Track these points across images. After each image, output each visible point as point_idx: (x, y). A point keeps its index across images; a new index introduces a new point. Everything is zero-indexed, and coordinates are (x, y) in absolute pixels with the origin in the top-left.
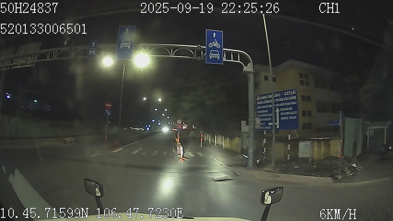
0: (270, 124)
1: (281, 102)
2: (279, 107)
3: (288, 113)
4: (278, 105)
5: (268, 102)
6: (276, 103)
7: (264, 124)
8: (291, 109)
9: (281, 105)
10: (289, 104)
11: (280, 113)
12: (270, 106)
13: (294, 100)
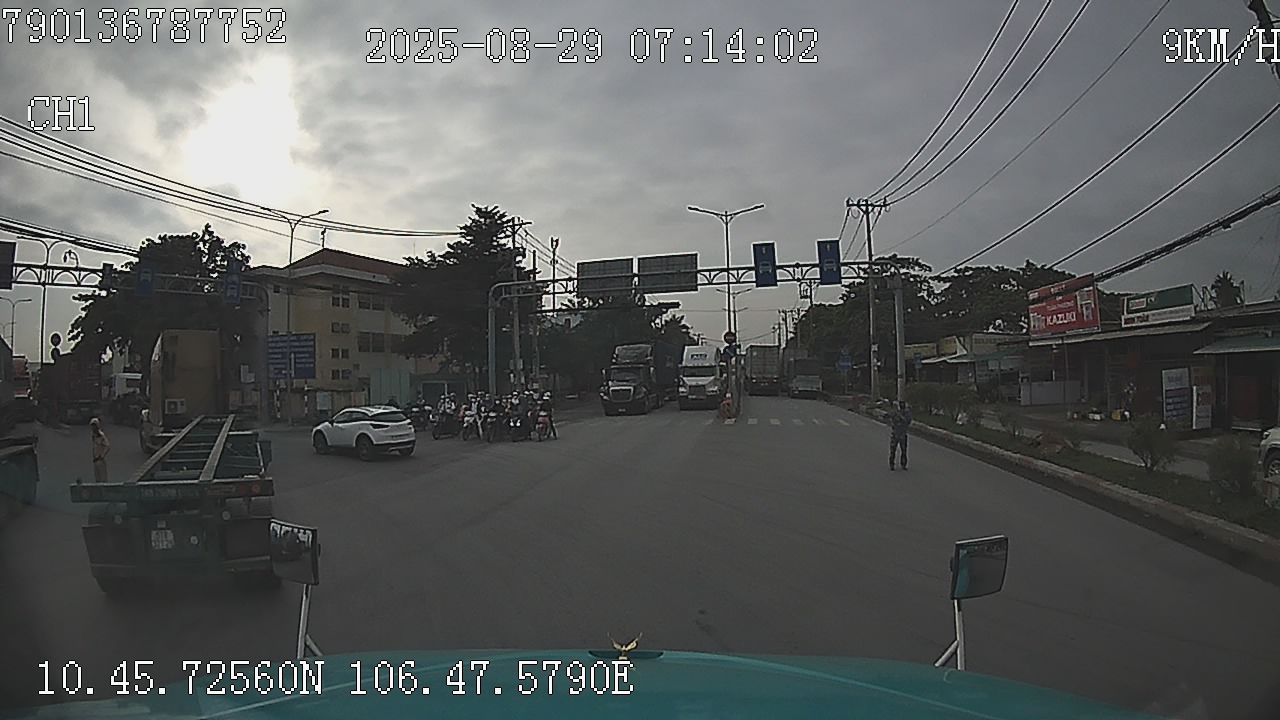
0: (284, 372)
1: (297, 347)
2: (295, 353)
3: (304, 360)
4: (293, 349)
5: (281, 344)
6: (291, 347)
7: (276, 371)
8: (307, 355)
9: (297, 350)
10: (305, 349)
11: (295, 359)
12: (285, 350)
13: (311, 346)
